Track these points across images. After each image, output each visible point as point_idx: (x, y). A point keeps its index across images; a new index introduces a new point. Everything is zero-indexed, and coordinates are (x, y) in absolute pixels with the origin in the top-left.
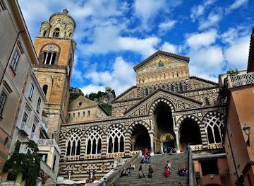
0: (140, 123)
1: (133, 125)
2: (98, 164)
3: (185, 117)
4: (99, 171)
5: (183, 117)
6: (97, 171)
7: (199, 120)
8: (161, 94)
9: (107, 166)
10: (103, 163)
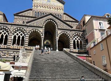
0: (37, 30)
1: (32, 31)
2: (3, 52)
3: (63, 33)
4: (4, 56)
5: (62, 32)
6: (3, 56)
7: (70, 36)
8: (51, 17)
9: (10, 53)
10: (8, 51)
